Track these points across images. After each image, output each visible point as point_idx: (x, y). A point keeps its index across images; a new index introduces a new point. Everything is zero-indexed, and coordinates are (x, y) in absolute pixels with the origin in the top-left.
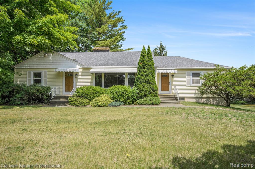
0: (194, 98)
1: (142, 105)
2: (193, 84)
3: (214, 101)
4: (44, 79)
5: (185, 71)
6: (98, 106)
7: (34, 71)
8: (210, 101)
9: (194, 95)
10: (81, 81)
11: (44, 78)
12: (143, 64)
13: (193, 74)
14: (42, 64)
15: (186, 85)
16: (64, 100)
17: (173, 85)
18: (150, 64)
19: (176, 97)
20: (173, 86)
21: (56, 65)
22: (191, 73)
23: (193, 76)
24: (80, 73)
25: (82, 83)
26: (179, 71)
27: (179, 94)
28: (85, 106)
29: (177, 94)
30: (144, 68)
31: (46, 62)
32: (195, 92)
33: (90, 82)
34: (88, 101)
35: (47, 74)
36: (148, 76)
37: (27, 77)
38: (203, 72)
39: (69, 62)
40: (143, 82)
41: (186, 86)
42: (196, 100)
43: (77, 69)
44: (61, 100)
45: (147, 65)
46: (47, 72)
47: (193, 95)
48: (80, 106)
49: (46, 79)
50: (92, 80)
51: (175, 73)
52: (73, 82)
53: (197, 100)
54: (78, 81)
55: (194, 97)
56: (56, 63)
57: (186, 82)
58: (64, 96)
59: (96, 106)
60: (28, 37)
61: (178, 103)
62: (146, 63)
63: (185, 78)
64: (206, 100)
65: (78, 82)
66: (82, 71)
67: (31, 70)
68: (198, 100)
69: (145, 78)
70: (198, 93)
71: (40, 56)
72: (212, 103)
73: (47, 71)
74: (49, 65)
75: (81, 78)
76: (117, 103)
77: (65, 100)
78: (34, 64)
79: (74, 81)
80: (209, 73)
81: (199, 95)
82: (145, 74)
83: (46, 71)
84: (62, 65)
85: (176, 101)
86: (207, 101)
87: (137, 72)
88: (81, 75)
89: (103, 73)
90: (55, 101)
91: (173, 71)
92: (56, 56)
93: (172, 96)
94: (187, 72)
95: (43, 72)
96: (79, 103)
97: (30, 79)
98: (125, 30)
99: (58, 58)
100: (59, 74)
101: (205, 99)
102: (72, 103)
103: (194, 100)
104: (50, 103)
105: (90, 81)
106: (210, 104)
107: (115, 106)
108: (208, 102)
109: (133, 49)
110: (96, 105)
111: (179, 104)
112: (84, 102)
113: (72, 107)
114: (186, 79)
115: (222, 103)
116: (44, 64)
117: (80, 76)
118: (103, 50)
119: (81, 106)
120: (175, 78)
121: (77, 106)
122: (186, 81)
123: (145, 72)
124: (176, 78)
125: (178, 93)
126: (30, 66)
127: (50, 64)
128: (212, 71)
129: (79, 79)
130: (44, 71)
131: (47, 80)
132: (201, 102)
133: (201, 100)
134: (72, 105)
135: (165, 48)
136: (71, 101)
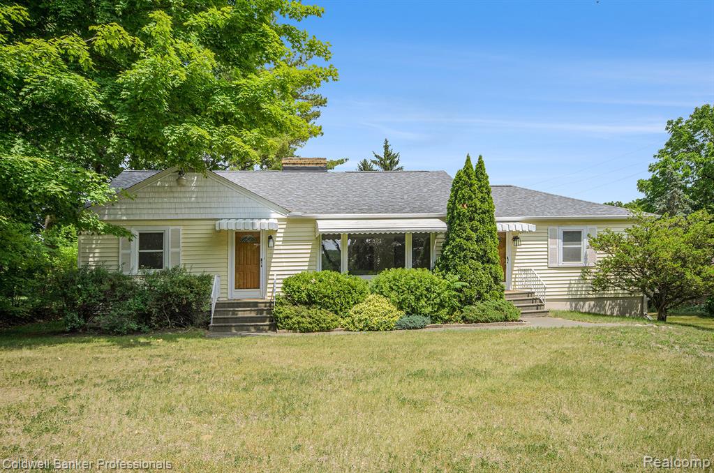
0: (566, 300)
1: (475, 322)
2: (563, 261)
3: (613, 308)
4: (173, 253)
5: (546, 227)
6: (369, 330)
7: (140, 228)
8: (604, 309)
9: (566, 293)
10: (283, 256)
11: (172, 250)
12: (471, 209)
13: (565, 233)
14: (165, 206)
15: (546, 264)
16: (248, 315)
17: (515, 265)
18: (486, 206)
19: (533, 299)
20: (515, 269)
21: (209, 210)
22: (560, 230)
23: (563, 241)
24: (278, 235)
25: (284, 264)
26: (541, 227)
27: (547, 290)
28: (328, 330)
29: (533, 290)
30: (471, 219)
31: (178, 200)
32: (570, 284)
33: (308, 259)
34: (332, 316)
35: (182, 236)
36: (482, 240)
37: (119, 248)
38: (590, 229)
39: (247, 200)
40: (472, 258)
41: (546, 268)
42: (571, 305)
43: (273, 220)
44: (240, 315)
45: (481, 211)
46: (181, 232)
47: (564, 293)
48: (315, 331)
49: (179, 253)
50: (314, 255)
51: (523, 232)
52: (259, 260)
53: (574, 305)
54: (274, 256)
55: (567, 297)
56: (207, 205)
57: (546, 257)
58: (237, 303)
59: (361, 330)
60: (213, 129)
61: (544, 314)
62: (479, 204)
63: (546, 246)
64: (594, 305)
65: (273, 260)
66: (285, 226)
67: (132, 226)
68: (576, 305)
69: (476, 247)
70: (576, 286)
71: (159, 184)
72: (609, 313)
73: (182, 228)
74: (187, 211)
75: (281, 247)
76: (417, 319)
77: (251, 313)
78: (140, 206)
79: (261, 257)
80: (612, 230)
81: (578, 291)
82: (474, 235)
83: (178, 227)
84: (226, 210)
85: (537, 309)
86: (598, 309)
87: (446, 229)
88: (281, 239)
89: (344, 233)
90: (224, 318)
91: (519, 227)
92: (208, 184)
93: (521, 295)
94: (550, 228)
95: (169, 231)
96: (310, 323)
97: (130, 254)
98: (321, 109)
99: (216, 189)
100: (218, 237)
101: (592, 303)
102: (290, 322)
103: (566, 307)
104: (212, 324)
105: (309, 255)
106: (605, 315)
107: (413, 328)
108: (600, 311)
109: (341, 162)
110: (362, 325)
111: (547, 318)
112: (324, 320)
113: (291, 334)
114: (548, 248)
115: (633, 313)
116: (173, 206)
117: (281, 243)
118: (310, 166)
119: (318, 331)
120: (522, 246)
121: (308, 330)
122: (546, 253)
123: (475, 231)
124: (524, 245)
125: (545, 288)
126: (130, 212)
127: (189, 206)
128: (621, 226)
129: (275, 252)
130: (171, 228)
131: (182, 253)
132: (584, 311)
133: (584, 304)
134: (291, 328)
135: (396, 160)
136: (288, 317)
